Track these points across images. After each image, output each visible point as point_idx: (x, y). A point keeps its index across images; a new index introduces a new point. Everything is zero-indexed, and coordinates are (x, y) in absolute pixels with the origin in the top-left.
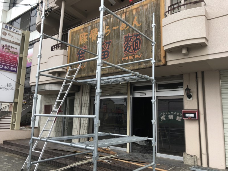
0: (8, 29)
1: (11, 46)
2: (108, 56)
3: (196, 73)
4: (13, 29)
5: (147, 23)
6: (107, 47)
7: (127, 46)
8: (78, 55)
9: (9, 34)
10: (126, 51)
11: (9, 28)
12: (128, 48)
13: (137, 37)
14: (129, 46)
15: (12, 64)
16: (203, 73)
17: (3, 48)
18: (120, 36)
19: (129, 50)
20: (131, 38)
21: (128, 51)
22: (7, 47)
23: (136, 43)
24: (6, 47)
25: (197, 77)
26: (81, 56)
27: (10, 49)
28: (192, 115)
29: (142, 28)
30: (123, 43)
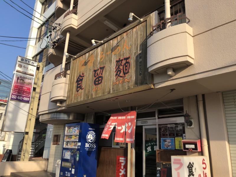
0: (24, 62)
1: (25, 77)
2: (101, 82)
3: (196, 96)
4: (29, 61)
5: (136, 46)
6: (101, 73)
7: (118, 71)
8: (77, 83)
9: (24, 67)
10: (117, 76)
11: (24, 60)
12: (119, 72)
13: (126, 61)
14: (120, 70)
15: (25, 94)
16: (203, 96)
17: (18, 80)
18: (112, 61)
19: (120, 74)
20: (122, 62)
21: (119, 76)
22: (22, 78)
23: (126, 66)
24: (20, 79)
25: (197, 101)
26: (79, 83)
27: (24, 80)
28: (193, 146)
29: (131, 51)
30: (114, 67)
